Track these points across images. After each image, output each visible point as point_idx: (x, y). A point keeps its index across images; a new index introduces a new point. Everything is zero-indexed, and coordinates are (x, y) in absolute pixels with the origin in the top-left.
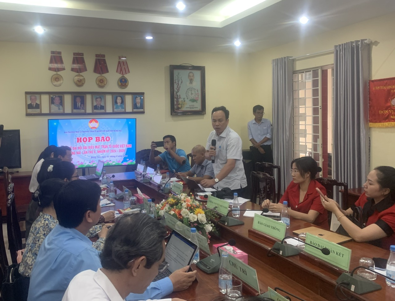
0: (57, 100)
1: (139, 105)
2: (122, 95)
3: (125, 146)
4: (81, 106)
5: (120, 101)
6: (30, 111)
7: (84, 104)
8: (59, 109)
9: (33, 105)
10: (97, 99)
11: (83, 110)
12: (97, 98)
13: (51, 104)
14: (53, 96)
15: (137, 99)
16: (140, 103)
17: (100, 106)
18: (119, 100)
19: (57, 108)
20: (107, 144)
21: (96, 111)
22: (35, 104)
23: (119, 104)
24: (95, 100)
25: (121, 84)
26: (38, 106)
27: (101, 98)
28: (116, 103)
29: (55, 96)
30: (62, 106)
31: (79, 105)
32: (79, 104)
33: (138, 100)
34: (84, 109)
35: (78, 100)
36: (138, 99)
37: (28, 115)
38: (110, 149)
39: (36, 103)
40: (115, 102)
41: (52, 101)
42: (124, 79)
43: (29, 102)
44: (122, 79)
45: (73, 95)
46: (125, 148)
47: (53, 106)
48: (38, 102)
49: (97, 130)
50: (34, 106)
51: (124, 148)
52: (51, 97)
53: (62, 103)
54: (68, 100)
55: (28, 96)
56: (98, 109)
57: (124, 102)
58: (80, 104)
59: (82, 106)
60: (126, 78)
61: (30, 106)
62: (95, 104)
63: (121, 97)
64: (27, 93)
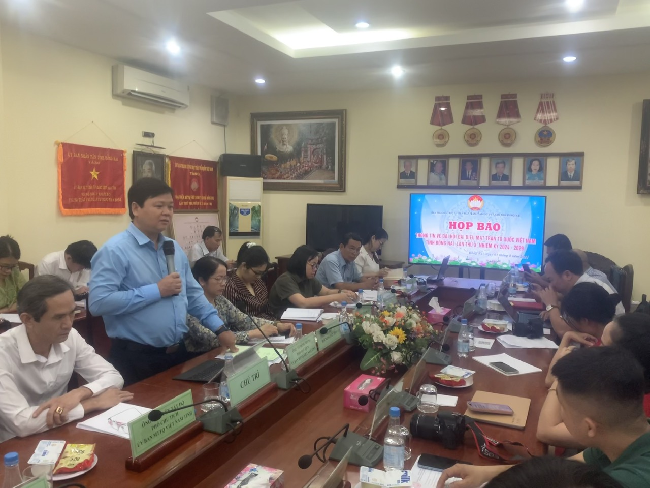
0: (439, 166)
1: (572, 175)
2: (541, 158)
3: (525, 240)
4: (472, 175)
5: (538, 168)
6: (403, 181)
7: (476, 172)
8: (441, 179)
9: (407, 173)
10: (498, 165)
11: (475, 182)
12: (497, 163)
13: (431, 172)
14: (434, 161)
15: (569, 165)
16: (575, 171)
17: (501, 176)
18: (535, 166)
19: (437, 178)
20: (496, 235)
21: (494, 183)
22: (409, 172)
23: (534, 172)
24: (495, 166)
25: (540, 140)
26: (413, 175)
27: (504, 163)
28: (530, 170)
29: (437, 161)
30: (445, 175)
31: (470, 174)
32: (469, 172)
33: (571, 166)
34: (476, 180)
35: (469, 166)
36: (571, 163)
37: (400, 187)
38: (499, 243)
39: (411, 171)
40: (528, 169)
41: (432, 168)
42: (547, 131)
43: (402, 170)
44: (544, 131)
45: (461, 159)
46: (524, 244)
47: (432, 175)
48: (413, 170)
49: (480, 213)
50: (408, 175)
51: (522, 243)
52: (431, 163)
53: (445, 171)
54: (454, 166)
55: (402, 161)
56: (499, 180)
57: (544, 169)
58: (471, 171)
59: (474, 176)
60: (551, 129)
61: (402, 175)
62: (494, 172)
63: (538, 160)
64: (400, 157)
